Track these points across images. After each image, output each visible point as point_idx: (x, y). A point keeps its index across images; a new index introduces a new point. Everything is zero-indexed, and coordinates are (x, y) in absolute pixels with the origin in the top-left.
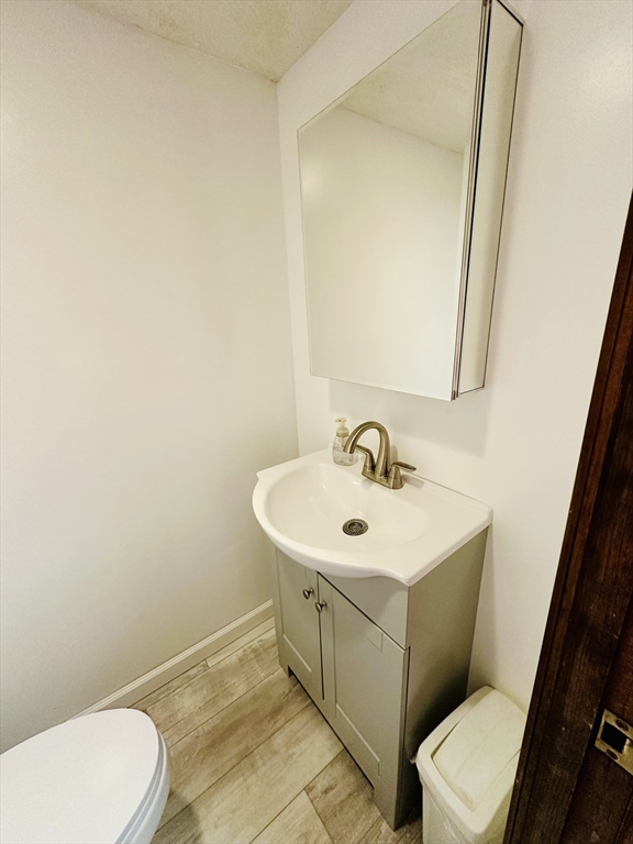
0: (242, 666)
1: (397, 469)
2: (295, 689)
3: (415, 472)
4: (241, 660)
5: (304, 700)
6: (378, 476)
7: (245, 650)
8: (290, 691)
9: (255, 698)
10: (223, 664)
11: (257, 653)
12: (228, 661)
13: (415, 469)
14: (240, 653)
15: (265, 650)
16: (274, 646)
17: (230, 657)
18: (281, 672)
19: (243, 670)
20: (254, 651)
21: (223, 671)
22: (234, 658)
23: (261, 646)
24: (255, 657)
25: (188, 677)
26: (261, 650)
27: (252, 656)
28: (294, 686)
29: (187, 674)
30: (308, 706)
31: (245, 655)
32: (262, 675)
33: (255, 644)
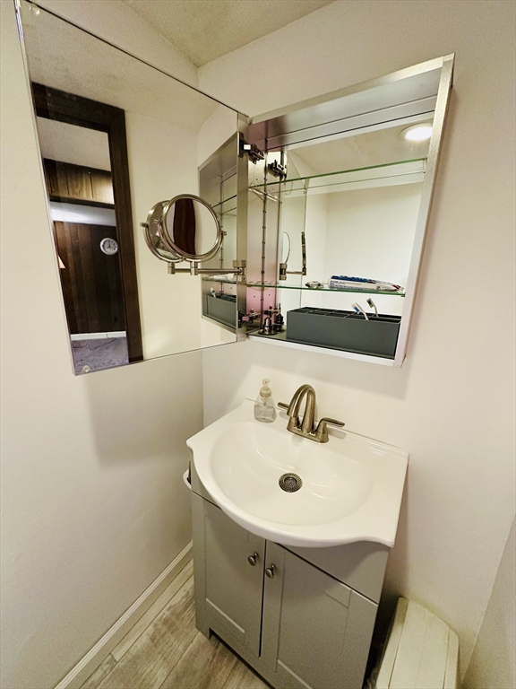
0: (156, 645)
1: (325, 425)
2: (218, 651)
3: (343, 427)
4: (153, 639)
5: (230, 661)
6: (305, 431)
7: (156, 625)
8: (214, 656)
9: (178, 679)
10: (134, 651)
11: (170, 624)
12: (139, 645)
13: (343, 425)
14: (151, 629)
15: (178, 617)
16: (186, 608)
17: (139, 640)
18: (199, 637)
19: (158, 650)
20: (166, 622)
21: (134, 661)
22: (145, 639)
23: (172, 614)
24: (169, 629)
25: (92, 684)
26: (174, 619)
27: (165, 629)
28: (217, 647)
29: (90, 682)
30: (236, 664)
31: (157, 630)
32: (181, 648)
33: (166, 613)
